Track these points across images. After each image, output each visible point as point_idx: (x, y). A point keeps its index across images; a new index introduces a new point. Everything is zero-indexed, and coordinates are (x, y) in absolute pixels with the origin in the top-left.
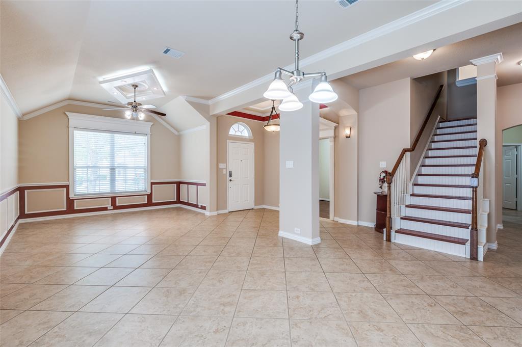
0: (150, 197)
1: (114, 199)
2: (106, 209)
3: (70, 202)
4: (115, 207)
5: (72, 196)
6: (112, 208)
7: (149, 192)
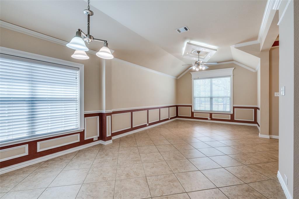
0: (232, 116)
1: (211, 114)
2: (207, 119)
3: (192, 113)
4: (212, 119)
5: (193, 111)
6: (210, 119)
7: (232, 113)
